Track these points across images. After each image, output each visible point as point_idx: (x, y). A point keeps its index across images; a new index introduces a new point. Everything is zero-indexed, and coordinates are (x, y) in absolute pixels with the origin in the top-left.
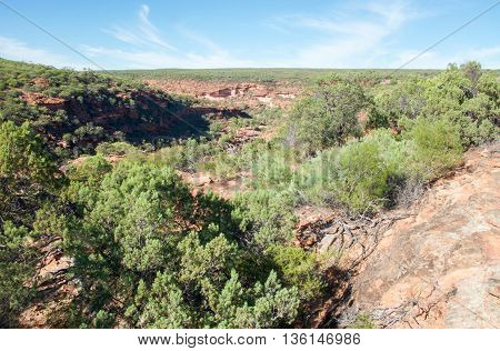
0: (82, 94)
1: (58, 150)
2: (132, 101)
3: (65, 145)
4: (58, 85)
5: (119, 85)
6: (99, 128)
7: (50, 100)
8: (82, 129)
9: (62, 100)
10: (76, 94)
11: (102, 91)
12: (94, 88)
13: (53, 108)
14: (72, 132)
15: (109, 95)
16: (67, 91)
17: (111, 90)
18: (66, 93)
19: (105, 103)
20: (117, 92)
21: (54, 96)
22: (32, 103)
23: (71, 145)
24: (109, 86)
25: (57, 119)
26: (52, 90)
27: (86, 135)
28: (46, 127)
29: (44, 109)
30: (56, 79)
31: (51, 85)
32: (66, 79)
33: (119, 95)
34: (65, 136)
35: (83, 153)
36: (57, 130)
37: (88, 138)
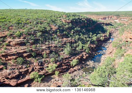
0: (74, 19)
1: (71, 34)
3: (72, 32)
4: (69, 17)
5: (82, 17)
6: (79, 28)
7: (67, 21)
8: (76, 29)
9: (70, 21)
10: (73, 19)
11: (79, 18)
12: (77, 18)
13: (69, 23)
14: (74, 29)
15: (80, 19)
17: (80, 18)
18: (71, 19)
19: (80, 22)
20: (82, 19)
21: (69, 20)
22: (64, 22)
23: (74, 33)
24: (80, 17)
25: (70, 26)
26: (68, 18)
27: (77, 30)
28: (68, 28)
29: (66, 23)
30: (68, 15)
31: (67, 17)
32: (70, 16)
33: (82, 20)
34: (72, 30)
35: (77, 35)
36: (70, 29)
37: (77, 31)
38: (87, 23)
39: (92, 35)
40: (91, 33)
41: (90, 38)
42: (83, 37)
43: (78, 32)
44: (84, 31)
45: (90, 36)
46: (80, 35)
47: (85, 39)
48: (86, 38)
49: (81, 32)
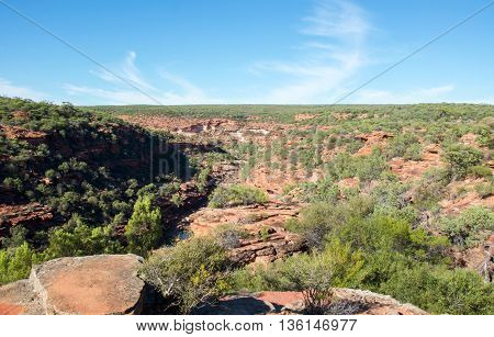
0: (64, 128)
1: (40, 187)
2: (114, 136)
3: (47, 181)
4: (38, 118)
5: (99, 120)
6: (82, 164)
7: (31, 134)
8: (65, 165)
9: (44, 134)
10: (58, 128)
11: (84, 125)
12: (75, 122)
13: (34, 143)
14: (55, 168)
15: (91, 129)
16: (48, 124)
17: (92, 124)
18: (49, 127)
19: (88, 137)
20: (98, 126)
21: (36, 130)
22: (12, 137)
23: (55, 181)
24: (90, 121)
25: (39, 153)
26: (32, 123)
27: (70, 170)
28: (27, 162)
29: (25, 143)
30: (36, 112)
31: (31, 118)
32: (46, 113)
33: (101, 130)
34: (48, 172)
35: (68, 190)
36: (39, 166)
37: (72, 174)
38: (119, 142)
39: (136, 189)
40: (133, 182)
41: (125, 198)
42: (93, 199)
43: (74, 180)
44: (101, 175)
45: (129, 192)
46: (82, 191)
47: (102, 204)
48: (107, 200)
49: (87, 177)
